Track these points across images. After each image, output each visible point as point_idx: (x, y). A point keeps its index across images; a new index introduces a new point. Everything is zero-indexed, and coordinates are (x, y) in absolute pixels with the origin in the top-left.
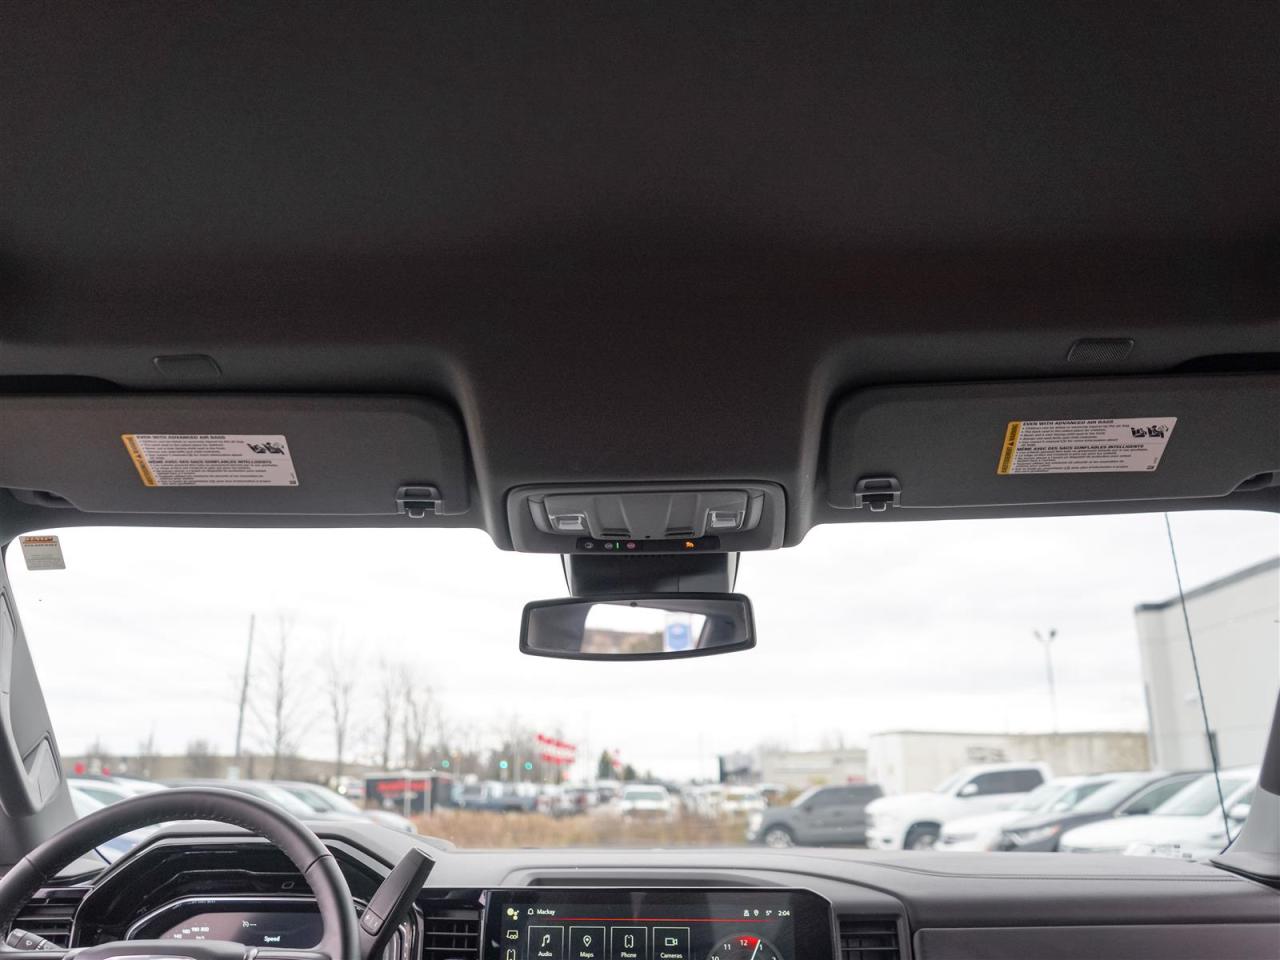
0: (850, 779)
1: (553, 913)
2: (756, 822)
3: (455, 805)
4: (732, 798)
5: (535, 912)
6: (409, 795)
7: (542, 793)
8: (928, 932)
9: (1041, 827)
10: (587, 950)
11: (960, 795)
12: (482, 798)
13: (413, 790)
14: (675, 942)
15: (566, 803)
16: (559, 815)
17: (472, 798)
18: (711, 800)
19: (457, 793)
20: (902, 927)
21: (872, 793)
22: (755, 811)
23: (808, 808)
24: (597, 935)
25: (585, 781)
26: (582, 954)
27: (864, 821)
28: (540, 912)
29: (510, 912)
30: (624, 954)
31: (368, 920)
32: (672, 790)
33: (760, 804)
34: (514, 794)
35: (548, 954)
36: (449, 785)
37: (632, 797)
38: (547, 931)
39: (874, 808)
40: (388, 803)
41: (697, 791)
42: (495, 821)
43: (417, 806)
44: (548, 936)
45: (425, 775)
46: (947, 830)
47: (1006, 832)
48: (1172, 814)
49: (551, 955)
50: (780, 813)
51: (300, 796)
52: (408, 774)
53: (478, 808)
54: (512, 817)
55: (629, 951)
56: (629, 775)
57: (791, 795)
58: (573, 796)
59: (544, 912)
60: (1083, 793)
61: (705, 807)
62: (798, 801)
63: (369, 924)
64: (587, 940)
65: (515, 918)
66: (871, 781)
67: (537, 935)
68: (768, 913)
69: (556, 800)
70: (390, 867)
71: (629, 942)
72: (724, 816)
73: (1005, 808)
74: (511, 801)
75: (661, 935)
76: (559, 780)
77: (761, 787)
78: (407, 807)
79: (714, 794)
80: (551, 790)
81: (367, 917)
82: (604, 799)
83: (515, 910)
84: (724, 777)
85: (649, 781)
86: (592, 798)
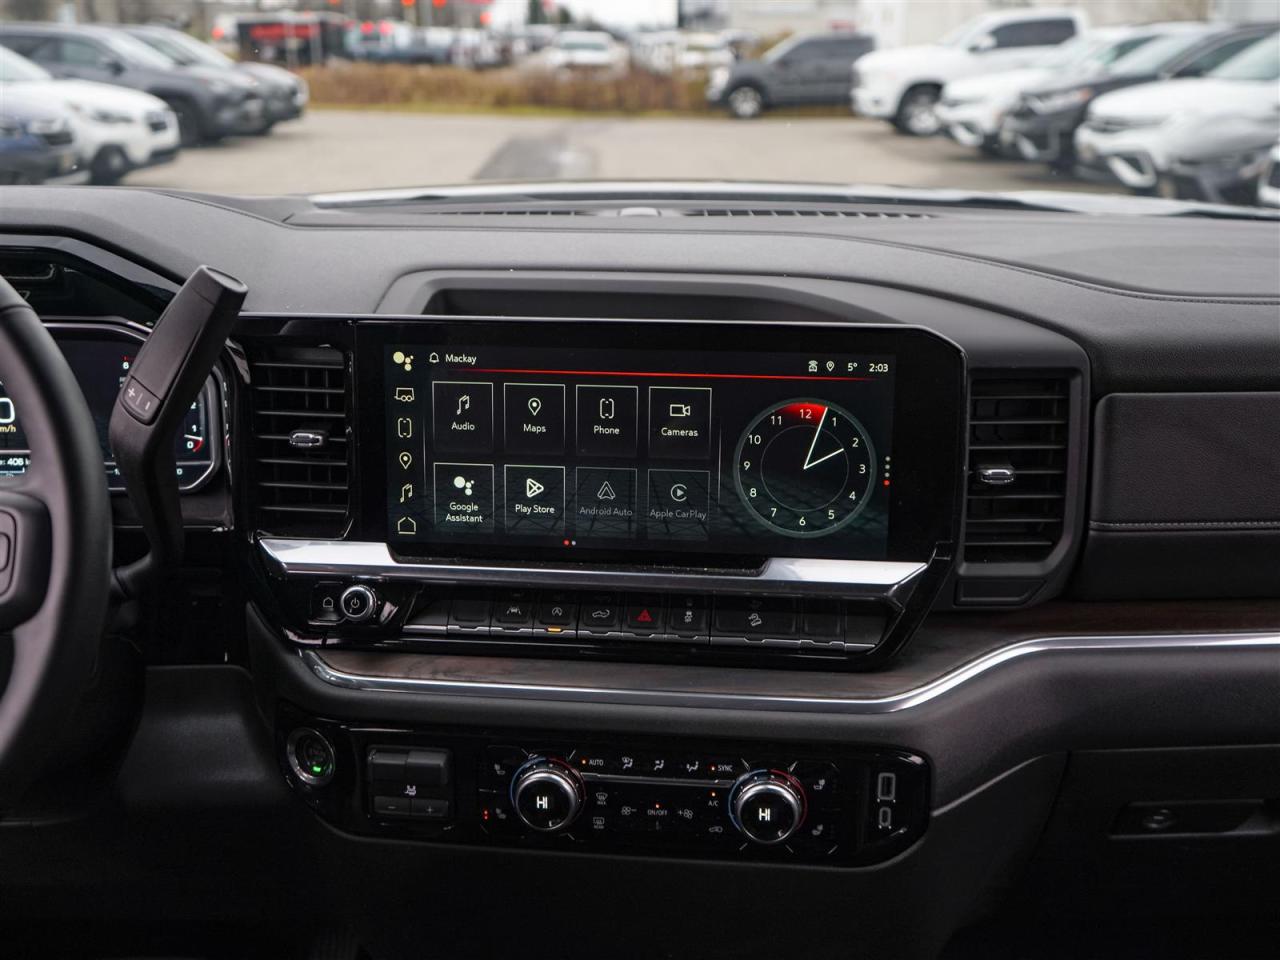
0: (836, 27)
1: (472, 360)
2: (721, 79)
3: (349, 56)
4: (692, 48)
5: (442, 358)
6: (293, 44)
7: (456, 41)
8: (1122, 399)
9: (1066, 91)
10: (535, 421)
11: (974, 49)
12: (384, 47)
13: (298, 36)
14: (686, 411)
15: (489, 52)
16: (480, 67)
17: (372, 46)
18: (666, 50)
19: (353, 39)
20: (1079, 389)
21: (863, 45)
22: (719, 65)
23: (784, 63)
24: (549, 398)
25: (509, 25)
26: (527, 428)
27: (851, 79)
28: (449, 358)
29: (399, 357)
30: (597, 429)
31: (134, 399)
32: (618, 37)
33: (726, 56)
34: (422, 42)
35: (467, 426)
36: (341, 31)
37: (571, 47)
38: (464, 390)
39: (865, 64)
40: (269, 52)
41: (648, 39)
42: (403, 75)
43: (304, 57)
44: (465, 398)
45: (310, 18)
46: (952, 91)
47: (1025, 97)
48: (1233, 79)
49: (472, 427)
50: (750, 68)
51: (155, 45)
52: (289, 17)
53: (382, 60)
54: (424, 71)
55: (606, 423)
56: (565, 19)
57: (764, 46)
58: (498, 45)
59: (457, 359)
60: (1124, 49)
61: (659, 60)
62: (774, 55)
63: (135, 406)
64: (535, 404)
65: (408, 368)
66: (864, 29)
67: (449, 397)
68: (851, 367)
69: (474, 51)
70: (180, 281)
71: (607, 408)
72: (679, 71)
73: (1025, 65)
74: (420, 51)
75: (663, 399)
76: (479, 24)
77: (729, 34)
78: (292, 58)
79: (670, 44)
80: (469, 37)
81: (131, 392)
82: (536, 47)
83: (406, 356)
84: (683, 21)
85: (592, 27)
86: (520, 47)
